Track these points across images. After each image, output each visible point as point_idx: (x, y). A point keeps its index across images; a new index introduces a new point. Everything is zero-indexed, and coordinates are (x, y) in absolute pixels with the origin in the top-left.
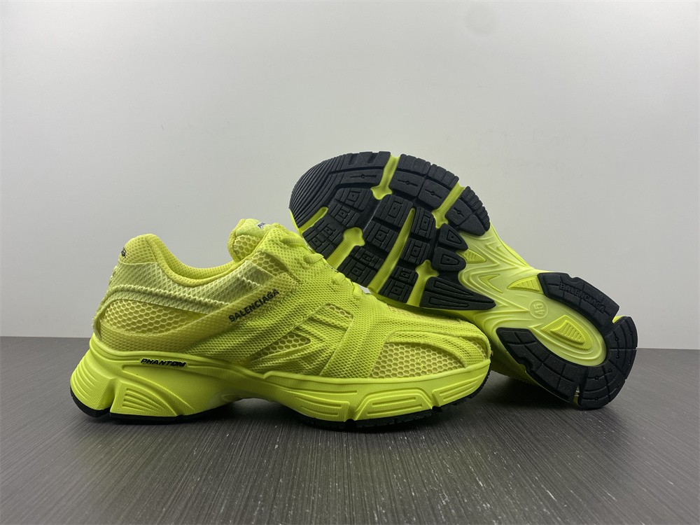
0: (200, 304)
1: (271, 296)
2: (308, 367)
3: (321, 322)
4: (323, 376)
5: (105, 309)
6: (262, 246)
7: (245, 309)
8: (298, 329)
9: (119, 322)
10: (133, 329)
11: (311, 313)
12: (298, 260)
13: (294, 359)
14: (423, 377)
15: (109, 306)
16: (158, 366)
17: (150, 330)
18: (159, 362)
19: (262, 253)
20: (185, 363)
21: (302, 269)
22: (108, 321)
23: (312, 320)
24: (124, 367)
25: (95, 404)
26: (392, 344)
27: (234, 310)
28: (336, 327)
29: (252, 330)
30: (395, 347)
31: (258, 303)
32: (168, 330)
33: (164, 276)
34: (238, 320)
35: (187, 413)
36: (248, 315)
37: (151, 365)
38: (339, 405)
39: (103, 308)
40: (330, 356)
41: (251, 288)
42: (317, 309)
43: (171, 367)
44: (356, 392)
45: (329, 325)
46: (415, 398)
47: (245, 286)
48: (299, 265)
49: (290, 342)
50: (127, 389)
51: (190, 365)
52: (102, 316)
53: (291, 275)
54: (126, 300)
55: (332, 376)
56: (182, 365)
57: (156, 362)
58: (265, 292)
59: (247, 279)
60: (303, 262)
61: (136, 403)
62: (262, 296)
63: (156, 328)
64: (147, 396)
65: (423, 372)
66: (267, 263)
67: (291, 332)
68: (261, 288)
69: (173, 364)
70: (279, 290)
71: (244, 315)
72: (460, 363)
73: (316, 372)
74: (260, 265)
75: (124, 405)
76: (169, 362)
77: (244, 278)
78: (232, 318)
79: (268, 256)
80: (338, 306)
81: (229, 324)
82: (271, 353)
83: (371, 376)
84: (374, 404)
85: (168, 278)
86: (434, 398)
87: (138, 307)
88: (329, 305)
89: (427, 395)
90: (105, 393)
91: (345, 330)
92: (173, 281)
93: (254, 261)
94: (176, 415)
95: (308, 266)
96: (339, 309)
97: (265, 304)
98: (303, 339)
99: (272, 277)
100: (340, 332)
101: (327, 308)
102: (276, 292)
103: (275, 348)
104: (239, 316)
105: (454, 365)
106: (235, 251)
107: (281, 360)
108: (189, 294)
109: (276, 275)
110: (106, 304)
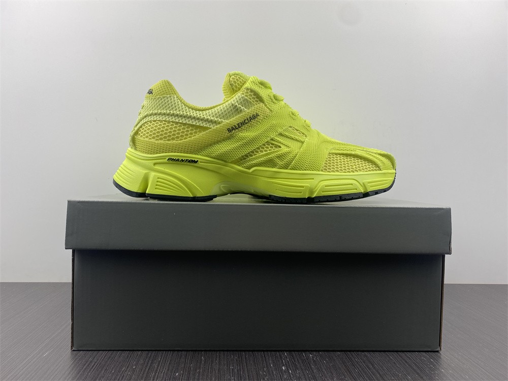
0: (207, 121)
1: (254, 117)
2: (280, 163)
3: (287, 137)
4: (290, 169)
5: (138, 129)
6: (247, 85)
7: (238, 124)
8: (272, 139)
9: (150, 135)
10: (161, 139)
11: (280, 130)
12: (270, 96)
13: (271, 157)
14: (356, 173)
15: (141, 127)
16: (179, 163)
17: (173, 139)
18: (180, 159)
19: (247, 89)
20: (197, 161)
21: (272, 103)
22: (141, 136)
23: (281, 135)
24: (155, 164)
25: (135, 188)
26: (333, 154)
27: (231, 125)
28: (296, 140)
29: (242, 139)
30: (335, 156)
31: (247, 121)
32: (185, 138)
33: (181, 104)
34: (234, 131)
35: (198, 195)
36: (240, 129)
37: (174, 162)
38: (303, 187)
39: (136, 129)
40: (295, 156)
41: (241, 111)
42: (284, 128)
43: (188, 163)
44: (313, 179)
45: (292, 139)
46: (352, 185)
47: (237, 110)
48: (271, 100)
49: (267, 148)
50: (158, 178)
51: (201, 162)
52: (136, 133)
53: (266, 105)
54: (154, 121)
55: (297, 170)
56: (196, 162)
57: (178, 160)
58: (251, 114)
59: (239, 104)
60: (273, 98)
61: (165, 187)
62: (249, 117)
63: (178, 137)
64: (172, 183)
65: (355, 170)
66: (251, 95)
67: (268, 142)
68: (247, 112)
69: (189, 161)
70: (260, 114)
71: (237, 129)
72: (379, 167)
73: (286, 167)
74: (247, 96)
75: (156, 189)
76: (187, 160)
77: (237, 104)
78: (229, 130)
79: (252, 91)
80: (297, 128)
81: (227, 134)
82: (254, 155)
83: (322, 171)
84: (326, 186)
85: (185, 105)
86: (364, 186)
87: (164, 124)
88: (291, 127)
89: (360, 184)
90: (142, 181)
91: (303, 143)
92: (188, 107)
93: (243, 94)
94: (191, 196)
95: (276, 102)
96: (297, 131)
97: (250, 122)
98: (277, 146)
99: (254, 105)
100: (299, 144)
101: (290, 129)
102: (257, 115)
103: (257, 152)
104: (234, 129)
105: (375, 168)
106: (231, 84)
107: (262, 159)
108: (200, 114)
109: (256, 104)
110: (138, 126)
